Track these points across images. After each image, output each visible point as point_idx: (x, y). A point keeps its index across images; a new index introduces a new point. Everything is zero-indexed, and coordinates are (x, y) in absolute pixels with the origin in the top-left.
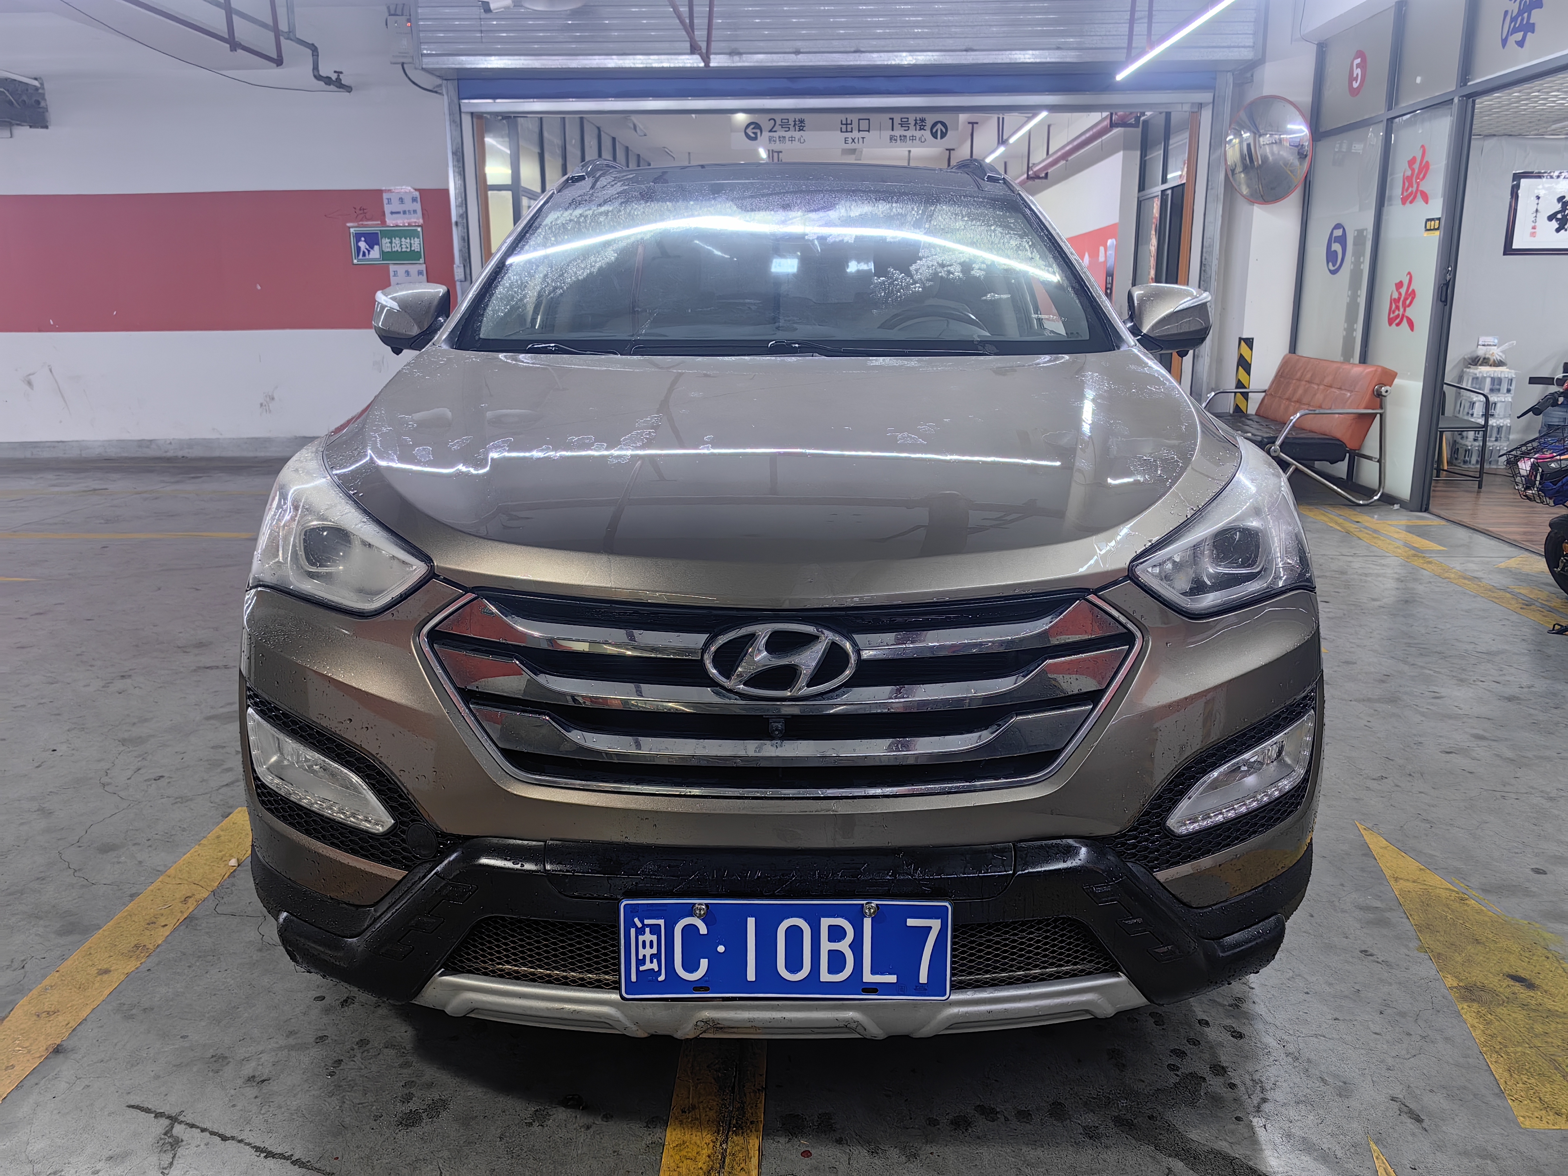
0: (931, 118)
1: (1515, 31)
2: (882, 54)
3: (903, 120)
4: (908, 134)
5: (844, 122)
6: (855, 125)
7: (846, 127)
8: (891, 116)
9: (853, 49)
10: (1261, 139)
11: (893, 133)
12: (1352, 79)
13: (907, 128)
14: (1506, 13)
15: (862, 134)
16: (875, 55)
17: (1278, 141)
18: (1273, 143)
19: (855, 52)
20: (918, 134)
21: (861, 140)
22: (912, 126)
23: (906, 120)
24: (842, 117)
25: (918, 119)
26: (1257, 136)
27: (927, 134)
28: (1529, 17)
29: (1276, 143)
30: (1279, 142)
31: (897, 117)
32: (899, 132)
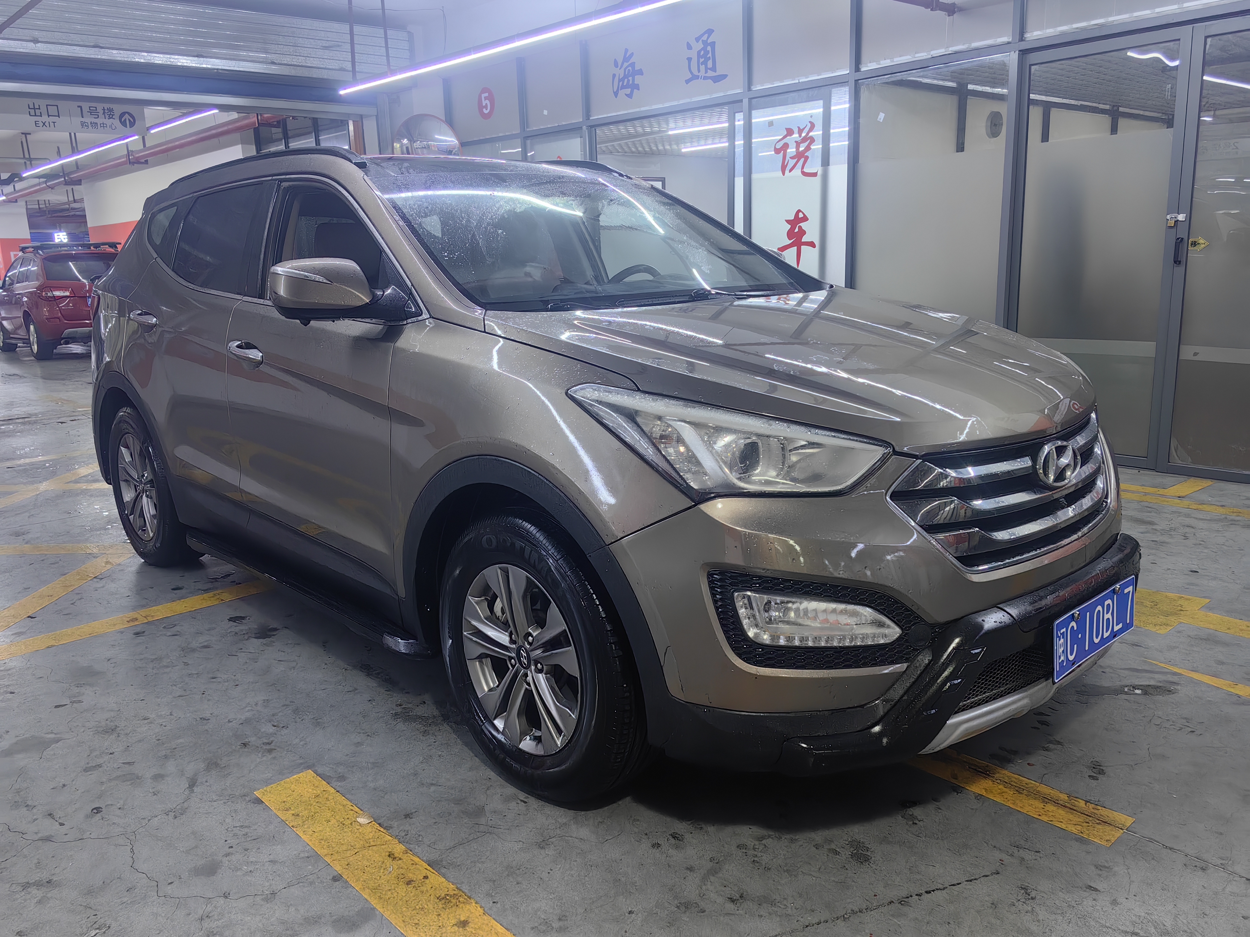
0: (118, 109)
1: (623, 87)
2: (121, 52)
3: (91, 108)
4: (99, 121)
5: (32, 106)
6: (43, 109)
7: (34, 111)
8: (80, 104)
9: (92, 44)
10: (415, 144)
11: (83, 120)
12: (481, 107)
13: (97, 116)
14: (614, 76)
15: (52, 119)
16: (115, 52)
17: (426, 146)
18: (423, 148)
19: (94, 47)
20: (108, 122)
21: (52, 124)
22: (101, 114)
23: (95, 109)
24: (30, 101)
25: (106, 108)
26: (412, 142)
27: (116, 122)
28: (633, 80)
29: (425, 148)
30: (428, 147)
31: (86, 106)
32: (88, 119)
